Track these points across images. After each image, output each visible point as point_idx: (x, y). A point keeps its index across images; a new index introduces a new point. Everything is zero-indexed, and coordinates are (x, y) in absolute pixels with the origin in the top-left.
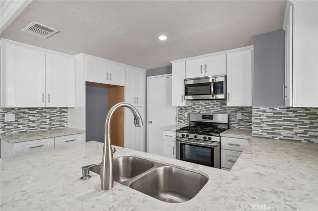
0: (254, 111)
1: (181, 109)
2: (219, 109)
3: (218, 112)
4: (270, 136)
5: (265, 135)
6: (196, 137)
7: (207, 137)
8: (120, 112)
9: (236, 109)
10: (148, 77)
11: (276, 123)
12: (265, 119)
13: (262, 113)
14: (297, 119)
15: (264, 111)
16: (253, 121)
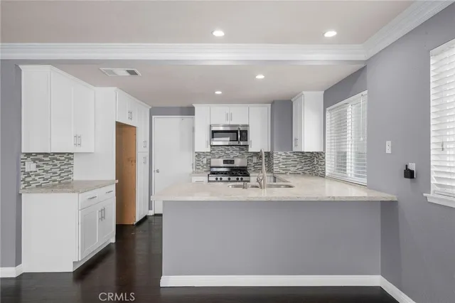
0: (275, 155)
1: (199, 154)
2: (238, 154)
3: (237, 157)
4: (284, 172)
5: (281, 171)
6: (229, 179)
7: (240, 178)
8: (129, 160)
9: (252, 154)
10: (153, 117)
11: (288, 163)
12: (281, 160)
13: (279, 156)
14: (298, 160)
15: (281, 155)
16: (275, 162)
